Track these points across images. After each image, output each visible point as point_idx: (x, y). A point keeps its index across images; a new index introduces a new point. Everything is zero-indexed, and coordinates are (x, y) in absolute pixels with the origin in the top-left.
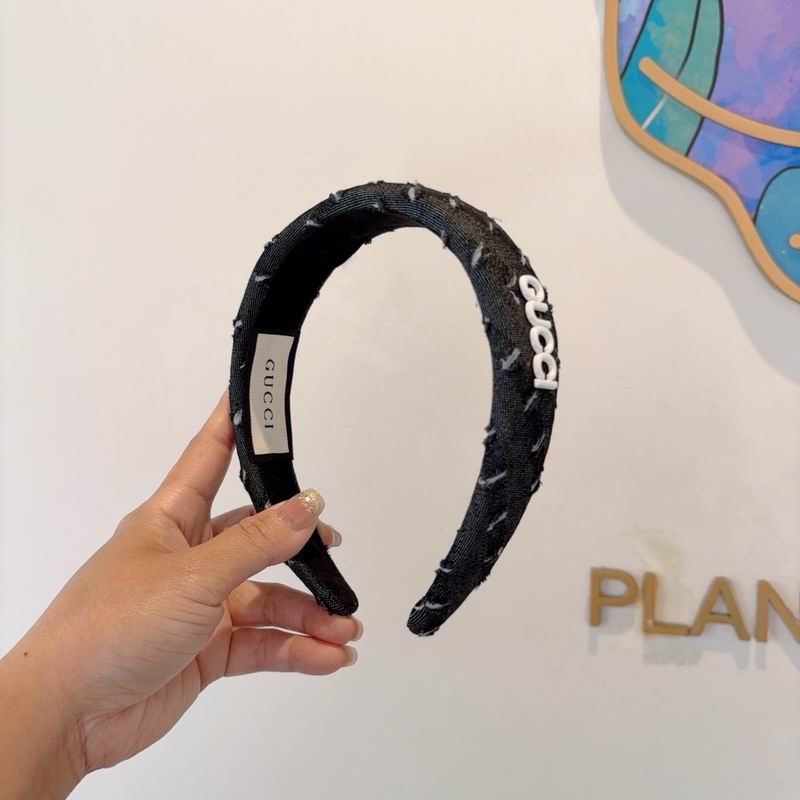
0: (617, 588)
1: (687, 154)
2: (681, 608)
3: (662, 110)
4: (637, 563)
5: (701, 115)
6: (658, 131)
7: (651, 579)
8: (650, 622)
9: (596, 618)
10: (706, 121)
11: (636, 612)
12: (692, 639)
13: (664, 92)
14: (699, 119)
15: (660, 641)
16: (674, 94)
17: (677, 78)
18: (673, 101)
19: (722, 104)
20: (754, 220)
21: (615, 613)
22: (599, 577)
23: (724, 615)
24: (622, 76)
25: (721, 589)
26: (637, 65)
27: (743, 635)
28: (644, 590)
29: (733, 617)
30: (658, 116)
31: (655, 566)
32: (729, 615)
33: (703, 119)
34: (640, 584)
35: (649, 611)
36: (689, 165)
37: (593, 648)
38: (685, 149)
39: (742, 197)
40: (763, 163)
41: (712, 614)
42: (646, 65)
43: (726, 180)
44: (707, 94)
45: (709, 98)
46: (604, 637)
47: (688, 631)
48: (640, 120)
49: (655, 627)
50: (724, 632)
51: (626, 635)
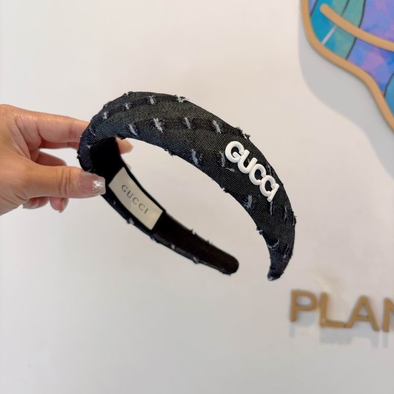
0: (306, 301)
1: (347, 58)
2: (341, 312)
3: (333, 34)
4: (317, 287)
5: (354, 37)
6: (331, 45)
7: (325, 297)
8: (324, 320)
9: (294, 318)
10: (357, 41)
11: (316, 315)
12: (347, 330)
13: (334, 24)
14: (352, 40)
15: (330, 331)
17: (342, 15)
18: (340, 29)
19: (367, 30)
20: (384, 95)
21: (304, 316)
22: (296, 295)
23: (365, 316)
24: (311, 14)
25: (364, 303)
26: (319, 8)
27: (376, 328)
28: (321, 303)
29: (370, 319)
30: (332, 38)
31: (327, 289)
32: (367, 317)
33: (356, 39)
34: (318, 299)
35: (324, 314)
36: (347, 64)
37: (292, 334)
38: (346, 55)
39: (378, 83)
40: (389, 64)
41: (358, 316)
42: (324, 9)
43: (369, 73)
44: (358, 22)
45: (359, 26)
46: (299, 329)
47: (345, 326)
48: (321, 38)
49: (327, 323)
50: (365, 326)
51: (310, 327)
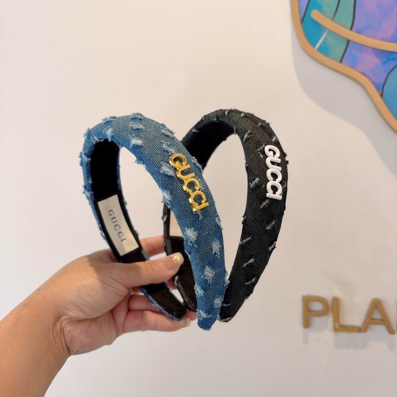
0: (317, 306)
1: (341, 61)
2: (355, 316)
3: (326, 39)
4: (328, 292)
5: (347, 39)
6: (324, 50)
7: (336, 301)
8: (337, 325)
9: (307, 324)
10: (350, 44)
11: (329, 320)
12: (362, 335)
13: (326, 28)
14: (346, 41)
15: (344, 335)
16: (331, 29)
17: (333, 19)
18: (332, 33)
19: (359, 32)
20: (382, 95)
21: (317, 321)
22: (307, 301)
23: (379, 320)
24: (302, 21)
25: (376, 305)
26: (310, 15)
27: (391, 331)
28: (333, 307)
29: (384, 321)
30: (324, 42)
31: (338, 293)
32: (382, 320)
33: (348, 41)
34: (330, 303)
35: (336, 319)
36: (342, 67)
37: (306, 340)
38: (339, 59)
39: (374, 83)
40: (384, 63)
41: (372, 319)
42: (315, 14)
43: (364, 74)
44: (349, 25)
45: (351, 29)
46: (312, 334)
47: (359, 330)
48: (314, 45)
49: (340, 328)
50: (381, 329)
51: (324, 333)
